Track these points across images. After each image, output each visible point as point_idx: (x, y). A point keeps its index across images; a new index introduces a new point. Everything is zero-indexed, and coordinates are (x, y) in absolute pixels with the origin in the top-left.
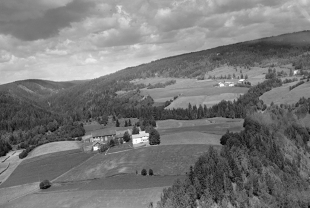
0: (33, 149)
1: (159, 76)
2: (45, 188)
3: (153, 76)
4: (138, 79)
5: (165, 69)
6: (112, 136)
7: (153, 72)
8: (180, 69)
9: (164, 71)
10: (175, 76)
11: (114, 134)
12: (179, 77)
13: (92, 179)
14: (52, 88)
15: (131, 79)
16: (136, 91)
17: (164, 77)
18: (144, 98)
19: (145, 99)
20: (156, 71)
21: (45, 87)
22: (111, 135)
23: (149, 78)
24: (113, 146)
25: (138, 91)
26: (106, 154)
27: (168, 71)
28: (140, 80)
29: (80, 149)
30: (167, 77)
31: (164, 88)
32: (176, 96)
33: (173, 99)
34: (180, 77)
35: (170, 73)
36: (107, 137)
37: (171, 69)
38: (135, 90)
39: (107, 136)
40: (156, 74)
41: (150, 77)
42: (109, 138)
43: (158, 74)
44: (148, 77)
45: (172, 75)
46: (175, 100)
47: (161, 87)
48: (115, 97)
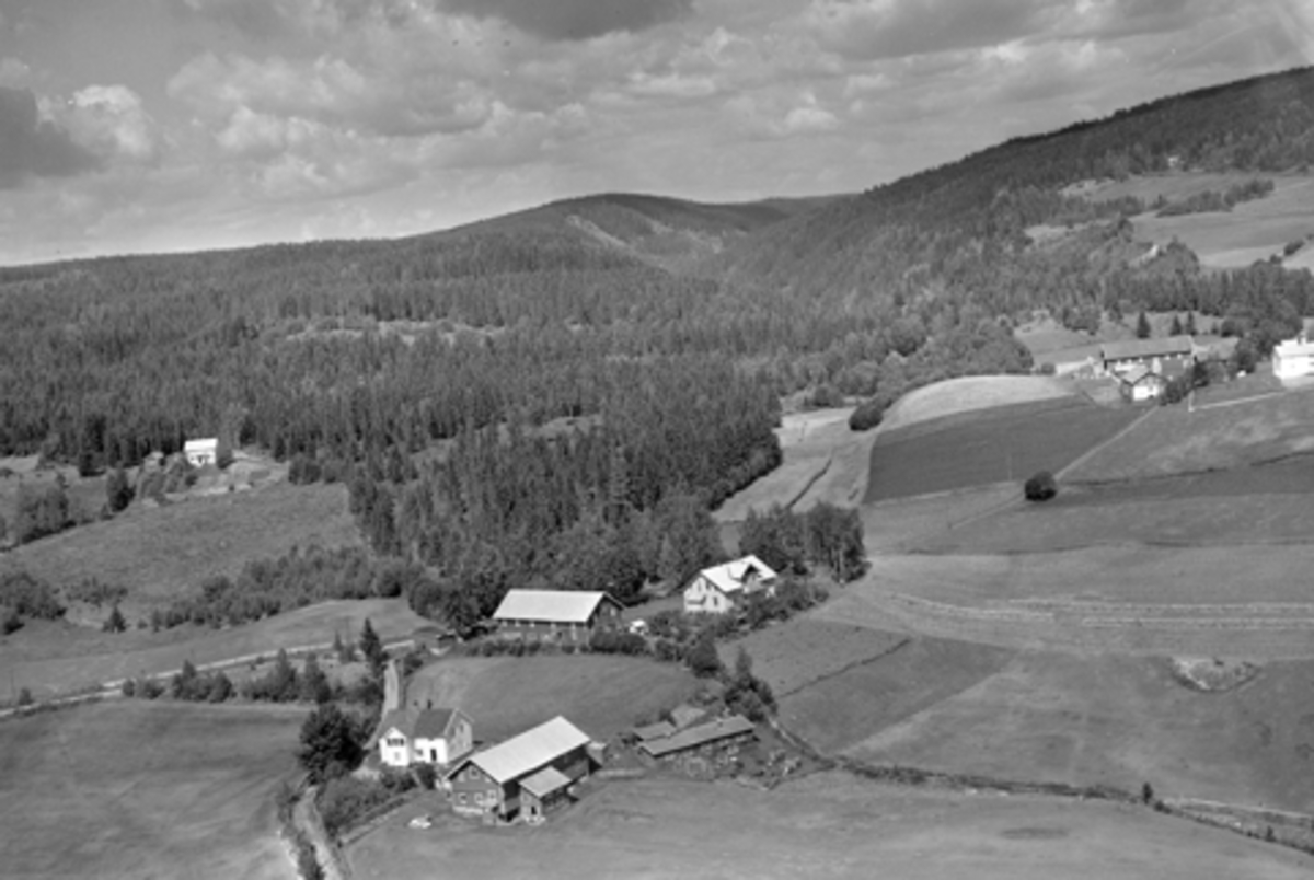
0: (896, 399)
1: (1185, 168)
2: (1043, 495)
3: (1159, 167)
4: (1093, 182)
5: (1209, 136)
6: (1179, 356)
7: (1157, 149)
8: (1280, 138)
9: (1206, 146)
10: (1263, 166)
11: (1185, 349)
12: (1278, 169)
13: (1201, 473)
14: (697, 230)
15: (1061, 183)
16: (1116, 225)
17: (1208, 171)
18: (1154, 251)
19: (1160, 254)
20: (1170, 147)
21: (666, 224)
22: (1173, 354)
23: (1139, 178)
24: (1205, 384)
25: (1123, 224)
26: (1191, 409)
27: (1222, 144)
28: (1102, 184)
29: (1076, 397)
30: (1222, 170)
31: (1228, 210)
32: (1294, 241)
33: (1280, 254)
34: (1288, 167)
35: (1236, 152)
36: (1160, 361)
37: (1237, 138)
38: (1104, 223)
39: (1161, 356)
40: (1172, 160)
41: (1144, 173)
42: (1167, 362)
43: (1182, 158)
44: (1136, 172)
45: (1249, 162)
46: (1289, 258)
47: (1215, 207)
48: (1028, 250)
